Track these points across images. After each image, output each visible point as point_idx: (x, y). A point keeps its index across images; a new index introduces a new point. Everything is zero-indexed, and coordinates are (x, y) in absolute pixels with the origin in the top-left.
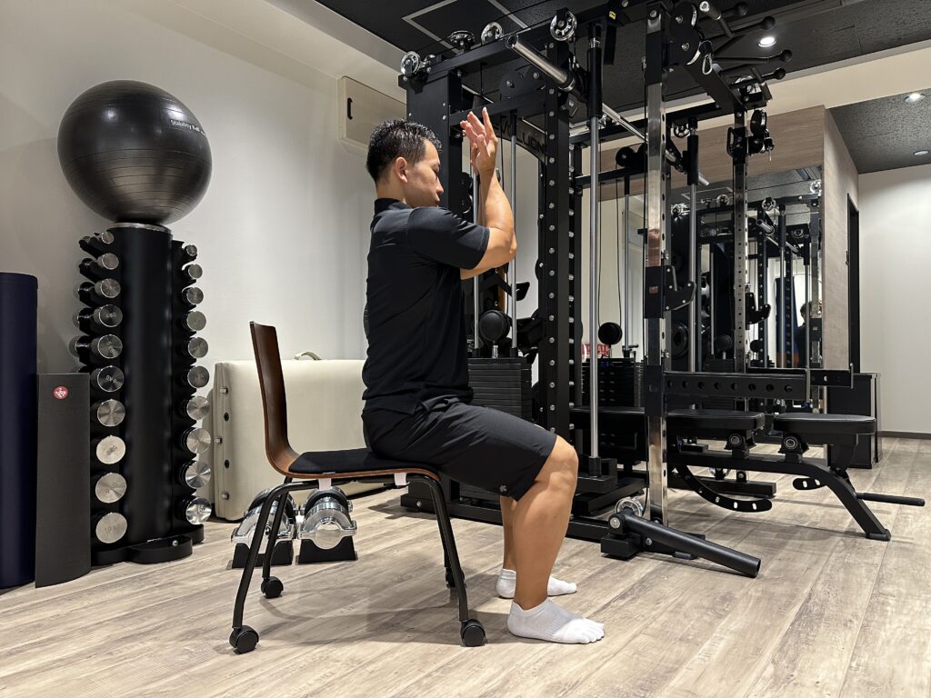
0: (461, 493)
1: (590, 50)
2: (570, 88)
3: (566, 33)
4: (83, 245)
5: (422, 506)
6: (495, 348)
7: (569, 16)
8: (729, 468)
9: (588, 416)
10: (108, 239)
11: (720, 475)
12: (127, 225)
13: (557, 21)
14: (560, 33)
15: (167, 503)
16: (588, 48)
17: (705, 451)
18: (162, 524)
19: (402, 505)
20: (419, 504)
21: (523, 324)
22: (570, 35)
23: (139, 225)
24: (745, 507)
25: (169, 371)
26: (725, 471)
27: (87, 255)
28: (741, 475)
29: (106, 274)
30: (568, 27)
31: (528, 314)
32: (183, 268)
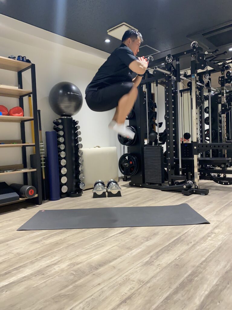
0: (146, 181)
1: (176, 65)
2: (172, 75)
3: (170, 60)
4: (54, 123)
5: (135, 185)
6: (153, 143)
7: (170, 56)
8: (221, 173)
9: (178, 160)
10: (60, 121)
11: (219, 176)
12: (63, 117)
13: (168, 58)
14: (169, 61)
15: (75, 184)
16: (176, 64)
17: (214, 169)
18: (74, 189)
19: (130, 185)
20: (134, 185)
21: (161, 134)
22: (171, 61)
23: (66, 117)
24: (226, 184)
25: (74, 152)
26: (220, 174)
27: (55, 125)
28: (225, 176)
29: (60, 130)
30: (170, 59)
31: (163, 131)
32: (76, 126)
